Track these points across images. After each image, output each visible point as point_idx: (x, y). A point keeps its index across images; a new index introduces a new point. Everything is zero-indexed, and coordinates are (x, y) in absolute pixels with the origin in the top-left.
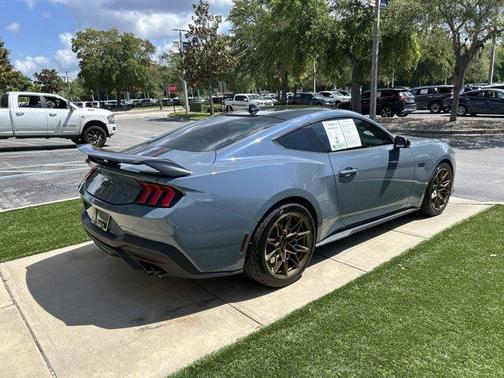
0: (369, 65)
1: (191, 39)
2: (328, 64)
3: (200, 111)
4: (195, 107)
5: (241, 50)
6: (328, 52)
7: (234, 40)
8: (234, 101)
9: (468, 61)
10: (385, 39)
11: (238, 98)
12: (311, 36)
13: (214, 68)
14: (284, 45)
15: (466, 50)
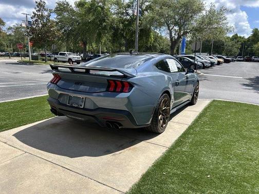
0: (133, 42)
1: (34, 19)
2: (114, 40)
3: (38, 60)
4: (35, 58)
5: (61, 29)
6: (114, 34)
7: (57, 23)
8: (59, 56)
9: (176, 43)
10: (141, 30)
11: (61, 54)
12: (105, 26)
13: (48, 37)
14: (91, 28)
15: (175, 39)
